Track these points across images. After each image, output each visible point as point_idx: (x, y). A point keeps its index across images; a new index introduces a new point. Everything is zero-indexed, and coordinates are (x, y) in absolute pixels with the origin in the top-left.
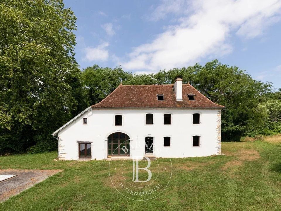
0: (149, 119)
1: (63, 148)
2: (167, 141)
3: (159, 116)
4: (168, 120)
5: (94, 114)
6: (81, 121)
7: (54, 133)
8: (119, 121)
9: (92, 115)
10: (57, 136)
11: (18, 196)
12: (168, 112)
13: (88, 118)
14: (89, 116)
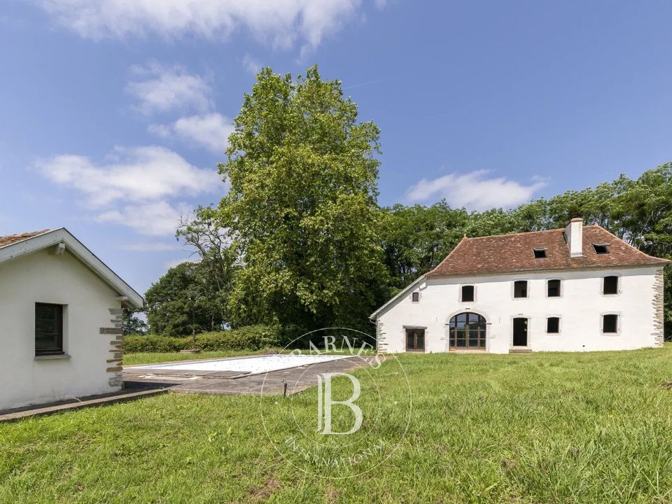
0: (521, 290)
1: (383, 336)
2: (553, 325)
3: (537, 286)
5: (428, 287)
6: (409, 298)
7: (372, 316)
8: (468, 294)
9: (425, 288)
10: (375, 319)
12: (554, 276)
13: (420, 292)
14: (421, 290)
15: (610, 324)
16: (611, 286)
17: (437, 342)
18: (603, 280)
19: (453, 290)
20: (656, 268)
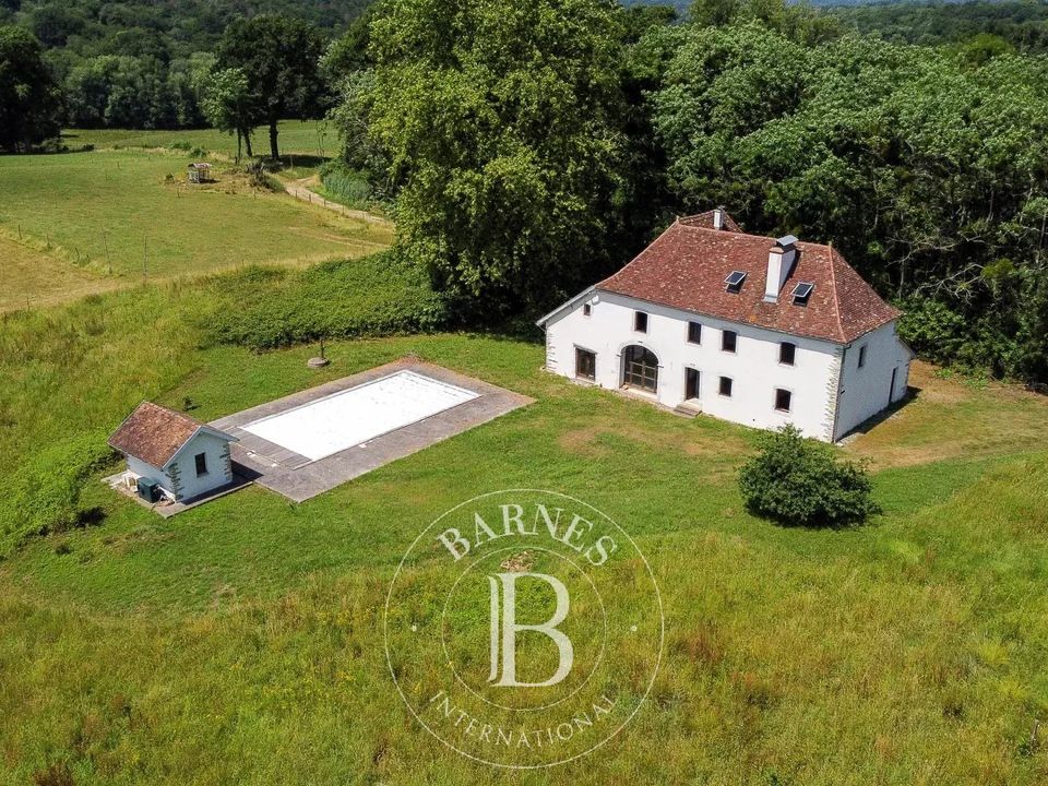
0: (694, 334)
1: (553, 350)
2: (726, 386)
3: (712, 335)
4: (729, 343)
5: (602, 303)
6: (581, 310)
7: (539, 323)
8: (642, 323)
9: (597, 303)
10: (543, 326)
11: (479, 427)
12: (731, 327)
13: (592, 306)
14: (594, 304)
15: (783, 400)
16: (787, 355)
17: (608, 374)
18: (779, 346)
19: (627, 315)
20: (834, 346)
